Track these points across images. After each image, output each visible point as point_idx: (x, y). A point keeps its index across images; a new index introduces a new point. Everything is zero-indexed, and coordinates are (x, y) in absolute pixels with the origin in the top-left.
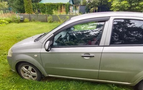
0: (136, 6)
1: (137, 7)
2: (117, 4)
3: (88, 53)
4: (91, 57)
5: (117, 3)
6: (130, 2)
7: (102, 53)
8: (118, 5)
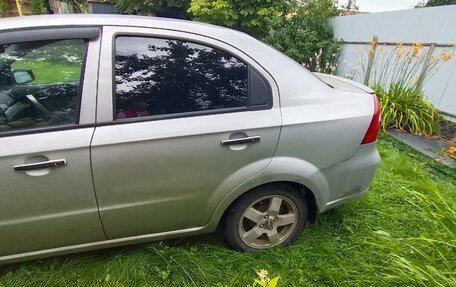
0: (250, 17)
1: (254, 22)
2: (202, 7)
3: (41, 156)
4: (51, 166)
5: (204, 4)
6: (237, 7)
7: (90, 147)
8: (206, 10)
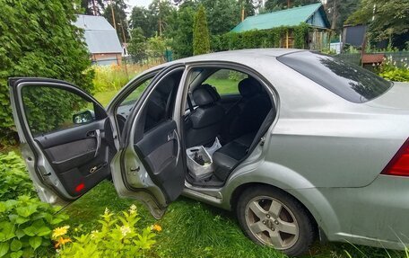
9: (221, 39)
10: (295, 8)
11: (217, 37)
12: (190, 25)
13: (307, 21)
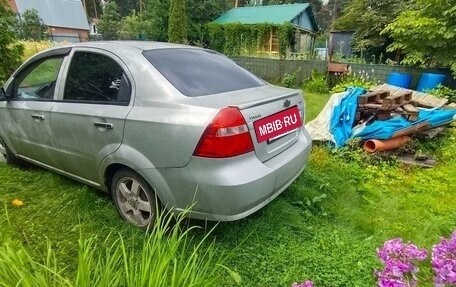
9: (202, 28)
10: (290, 4)
11: (198, 26)
12: (167, 9)
13: (292, 21)
